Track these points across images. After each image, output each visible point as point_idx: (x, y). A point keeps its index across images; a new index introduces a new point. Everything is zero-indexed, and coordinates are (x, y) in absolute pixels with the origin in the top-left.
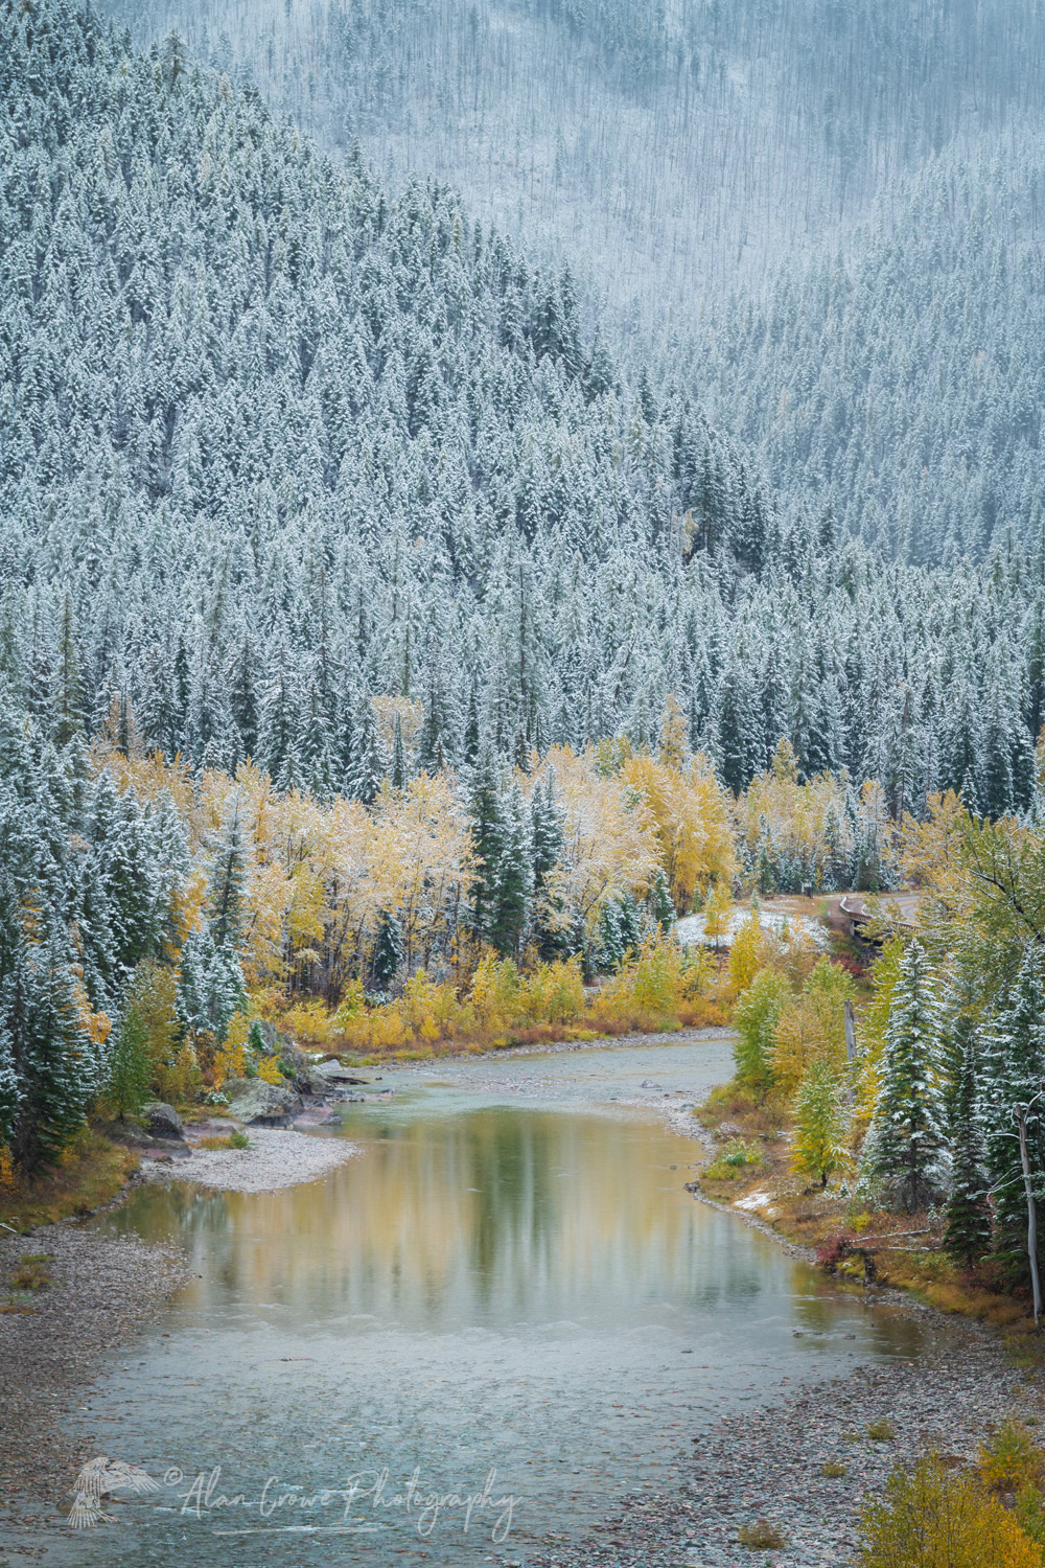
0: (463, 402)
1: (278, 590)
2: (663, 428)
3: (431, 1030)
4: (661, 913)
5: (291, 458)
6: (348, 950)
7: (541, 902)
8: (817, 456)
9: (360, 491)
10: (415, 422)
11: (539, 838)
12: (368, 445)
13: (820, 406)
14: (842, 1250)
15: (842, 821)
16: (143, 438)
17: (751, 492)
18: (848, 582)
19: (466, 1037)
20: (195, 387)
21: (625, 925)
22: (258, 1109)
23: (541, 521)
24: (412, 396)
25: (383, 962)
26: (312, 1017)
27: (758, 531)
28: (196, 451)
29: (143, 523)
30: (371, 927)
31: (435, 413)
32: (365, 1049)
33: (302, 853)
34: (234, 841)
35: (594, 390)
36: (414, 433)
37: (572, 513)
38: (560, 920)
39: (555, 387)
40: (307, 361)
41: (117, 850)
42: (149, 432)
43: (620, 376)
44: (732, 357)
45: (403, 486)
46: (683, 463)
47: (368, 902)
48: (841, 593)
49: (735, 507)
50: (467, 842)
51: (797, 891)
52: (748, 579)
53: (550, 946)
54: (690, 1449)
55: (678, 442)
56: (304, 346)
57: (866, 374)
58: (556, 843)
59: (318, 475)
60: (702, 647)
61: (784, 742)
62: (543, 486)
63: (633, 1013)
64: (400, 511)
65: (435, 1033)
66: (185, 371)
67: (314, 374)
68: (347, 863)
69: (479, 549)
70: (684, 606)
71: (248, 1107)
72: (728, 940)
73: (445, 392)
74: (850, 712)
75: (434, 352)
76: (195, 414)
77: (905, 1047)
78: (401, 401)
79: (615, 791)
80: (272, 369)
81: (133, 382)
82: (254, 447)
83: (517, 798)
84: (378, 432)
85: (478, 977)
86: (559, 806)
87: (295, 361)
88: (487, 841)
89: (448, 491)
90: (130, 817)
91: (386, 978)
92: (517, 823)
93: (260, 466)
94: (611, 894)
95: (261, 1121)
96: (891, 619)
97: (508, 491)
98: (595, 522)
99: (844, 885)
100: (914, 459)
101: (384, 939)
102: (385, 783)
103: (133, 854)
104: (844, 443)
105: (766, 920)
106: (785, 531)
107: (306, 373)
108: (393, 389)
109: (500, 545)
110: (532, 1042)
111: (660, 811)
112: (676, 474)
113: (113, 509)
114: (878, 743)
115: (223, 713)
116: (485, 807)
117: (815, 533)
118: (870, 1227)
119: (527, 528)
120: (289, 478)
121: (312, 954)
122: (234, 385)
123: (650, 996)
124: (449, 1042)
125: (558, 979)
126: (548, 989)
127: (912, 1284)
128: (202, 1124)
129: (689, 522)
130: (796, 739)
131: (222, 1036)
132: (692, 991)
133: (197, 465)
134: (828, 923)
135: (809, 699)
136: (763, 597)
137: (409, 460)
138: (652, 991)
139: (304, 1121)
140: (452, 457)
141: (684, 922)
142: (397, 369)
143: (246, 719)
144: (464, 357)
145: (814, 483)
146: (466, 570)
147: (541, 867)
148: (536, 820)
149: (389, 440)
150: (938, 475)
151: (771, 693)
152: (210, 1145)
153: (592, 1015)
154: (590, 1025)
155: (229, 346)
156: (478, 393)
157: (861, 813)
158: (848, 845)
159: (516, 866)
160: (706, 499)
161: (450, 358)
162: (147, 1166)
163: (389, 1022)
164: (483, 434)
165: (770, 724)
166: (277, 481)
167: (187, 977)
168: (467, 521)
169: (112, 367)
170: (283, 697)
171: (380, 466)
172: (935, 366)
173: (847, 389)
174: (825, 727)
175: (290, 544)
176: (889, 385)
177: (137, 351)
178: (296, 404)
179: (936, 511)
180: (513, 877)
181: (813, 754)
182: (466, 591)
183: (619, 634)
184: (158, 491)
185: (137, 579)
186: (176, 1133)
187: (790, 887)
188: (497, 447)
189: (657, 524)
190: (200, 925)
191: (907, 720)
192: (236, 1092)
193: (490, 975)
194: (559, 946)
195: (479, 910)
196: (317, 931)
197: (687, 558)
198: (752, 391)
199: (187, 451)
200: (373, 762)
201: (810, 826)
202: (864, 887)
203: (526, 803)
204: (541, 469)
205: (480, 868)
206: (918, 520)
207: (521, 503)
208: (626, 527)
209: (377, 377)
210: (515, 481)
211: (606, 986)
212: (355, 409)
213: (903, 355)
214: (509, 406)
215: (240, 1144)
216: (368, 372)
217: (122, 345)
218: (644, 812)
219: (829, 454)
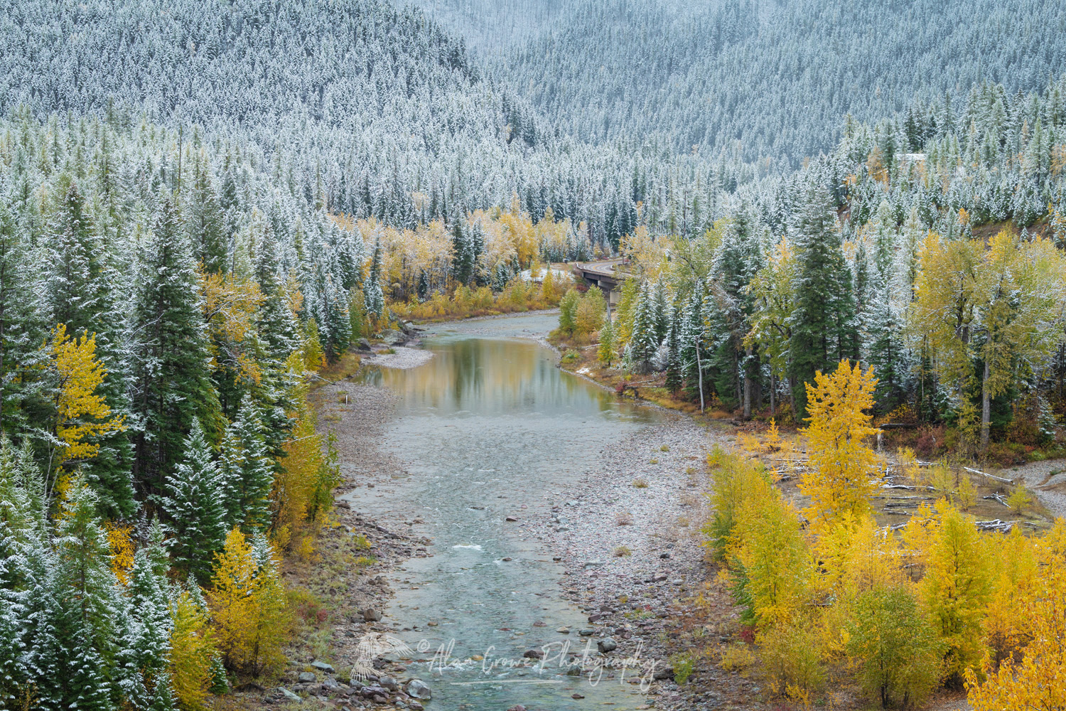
0: (427, 85)
1: (364, 154)
2: (499, 95)
3: (442, 311)
4: (516, 270)
5: (366, 106)
6: (410, 283)
7: (477, 266)
8: (544, 104)
9: (392, 118)
10: (410, 93)
11: (476, 243)
12: (394, 101)
13: (545, 86)
14: (624, 387)
15: (572, 236)
16: (312, 99)
17: (530, 117)
18: (566, 149)
19: (455, 315)
20: (330, 80)
21: (504, 274)
22: (395, 340)
23: (456, 129)
24: (408, 83)
25: (422, 287)
26: (401, 307)
27: (532, 131)
28: (331, 103)
29: (314, 130)
30: (418, 274)
31: (417, 90)
32: (421, 318)
33: (394, 249)
34: (378, 245)
35: (474, 81)
36: (409, 97)
37: (467, 125)
38: (483, 272)
39: (460, 79)
40: (370, 70)
41: (341, 248)
42: (314, 97)
43: (482, 76)
44: (512, 68)
45: (407, 116)
46: (506, 107)
47: (417, 265)
48: (564, 154)
49: (524, 123)
50: (452, 245)
51: (561, 261)
52: (530, 150)
53: (480, 282)
54: (600, 455)
55: (504, 99)
56: (369, 65)
57: (561, 74)
58: (482, 245)
59: (375, 112)
60: (517, 174)
61: (549, 209)
62: (457, 116)
63: (511, 305)
64: (406, 125)
65: (444, 312)
66: (327, 74)
67: (373, 74)
68: (409, 252)
69: (435, 139)
70: (509, 160)
71: (390, 339)
72: (539, 279)
73: (420, 82)
74: (570, 197)
75: (416, 67)
76: (331, 89)
77: (643, 316)
78: (405, 85)
79: (499, 226)
80: (357, 73)
81: (308, 78)
82: (352, 102)
83: (468, 228)
84: (397, 97)
85: (456, 293)
86: (482, 231)
87: (366, 70)
88: (458, 244)
89: (423, 117)
90: (345, 237)
91: (423, 293)
92: (468, 237)
93: (355, 109)
94: (500, 262)
95: (396, 344)
96: (583, 164)
97: (444, 117)
98: (476, 129)
99: (573, 259)
100: (579, 105)
101: (422, 279)
102: (420, 224)
103: (347, 250)
104: (553, 99)
105: (554, 272)
106: (542, 132)
107: (370, 75)
108: (402, 80)
109: (443, 137)
110: (477, 316)
111: (514, 233)
112: (503, 111)
113: (304, 124)
114: (584, 208)
115: (358, 199)
116: (458, 232)
117: (553, 133)
118: (632, 380)
119: (452, 131)
120: (365, 113)
121: (398, 285)
122: (344, 79)
123: (516, 299)
124: (450, 316)
125: (483, 293)
126: (481, 297)
127: (652, 398)
128: (376, 345)
129: (509, 128)
130: (552, 207)
131: (378, 315)
132: (530, 298)
133: (332, 109)
134: (574, 273)
135: (556, 192)
136: (537, 156)
137: (409, 106)
138: (517, 298)
139: (410, 344)
140: (424, 105)
141: (523, 273)
142: (403, 73)
143: (367, 200)
144: (427, 69)
145: (543, 114)
146: (431, 147)
147: (477, 253)
148: (475, 237)
149: (402, 99)
150: (587, 110)
151: (543, 190)
152: (382, 353)
153: (497, 306)
154: (497, 309)
155: (342, 65)
156: (432, 82)
157: (579, 234)
158: (574, 244)
159: (468, 253)
160: (514, 120)
161: (422, 69)
162: (363, 360)
163: (427, 309)
164: (435, 97)
165: (543, 202)
166: (361, 114)
167: (365, 293)
168: (430, 129)
169: (300, 72)
170: (383, 193)
171: (398, 109)
172: (586, 71)
173: (554, 79)
174: (562, 203)
175: (367, 136)
176: (570, 78)
177: (309, 67)
178: (367, 86)
179: (587, 124)
180: (467, 257)
181: (558, 212)
182: (432, 154)
183: (487, 169)
184: (318, 118)
185: (314, 149)
186: (368, 349)
187: (556, 260)
188: (440, 102)
189: (498, 130)
190: (368, 274)
191: (594, 200)
192: (386, 334)
193: (460, 292)
194: (483, 281)
195: (456, 269)
196: (400, 277)
197: (509, 142)
198: (520, 80)
199: (328, 102)
200: (415, 216)
201: (561, 238)
202: (580, 260)
203: (471, 230)
204: (456, 109)
205: (456, 254)
206: (581, 127)
207: (449, 122)
208: (487, 130)
209: (396, 76)
210: (447, 114)
211: (499, 296)
212: (388, 88)
213: (574, 67)
214: (443, 86)
215: (392, 352)
216: (393, 74)
217: (304, 65)
218: (508, 234)
219: (548, 103)
